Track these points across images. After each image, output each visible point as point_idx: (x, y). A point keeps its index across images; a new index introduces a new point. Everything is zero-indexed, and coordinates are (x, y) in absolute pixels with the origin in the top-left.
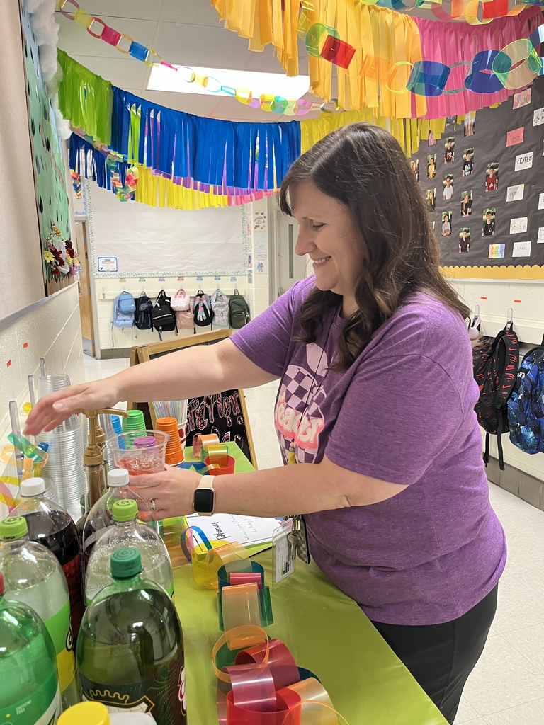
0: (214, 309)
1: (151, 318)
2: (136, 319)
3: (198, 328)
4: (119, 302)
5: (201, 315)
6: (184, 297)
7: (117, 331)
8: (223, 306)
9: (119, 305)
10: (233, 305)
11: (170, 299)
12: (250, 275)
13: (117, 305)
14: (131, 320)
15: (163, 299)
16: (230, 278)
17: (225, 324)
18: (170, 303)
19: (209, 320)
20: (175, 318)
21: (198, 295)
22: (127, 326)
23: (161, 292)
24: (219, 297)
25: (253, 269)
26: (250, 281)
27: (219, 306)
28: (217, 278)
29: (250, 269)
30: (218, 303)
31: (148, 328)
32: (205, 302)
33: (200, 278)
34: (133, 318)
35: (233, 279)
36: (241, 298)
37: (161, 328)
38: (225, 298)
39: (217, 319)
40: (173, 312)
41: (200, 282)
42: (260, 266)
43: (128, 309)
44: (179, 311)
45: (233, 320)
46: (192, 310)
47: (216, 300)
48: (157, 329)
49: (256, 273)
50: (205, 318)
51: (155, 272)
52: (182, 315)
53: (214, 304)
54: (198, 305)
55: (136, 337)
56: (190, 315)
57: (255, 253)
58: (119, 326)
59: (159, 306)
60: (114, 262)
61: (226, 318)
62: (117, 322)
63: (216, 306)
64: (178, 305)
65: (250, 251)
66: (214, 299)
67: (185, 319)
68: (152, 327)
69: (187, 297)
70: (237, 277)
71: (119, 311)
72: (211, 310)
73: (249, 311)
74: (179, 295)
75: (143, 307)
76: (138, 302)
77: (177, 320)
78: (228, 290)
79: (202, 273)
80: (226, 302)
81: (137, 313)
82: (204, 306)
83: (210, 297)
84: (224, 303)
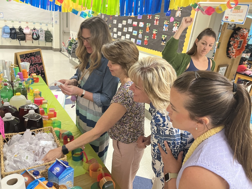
0: (40, 35)
1: (16, 36)
2: (10, 36)
3: (34, 41)
4: (4, 29)
5: (35, 36)
6: (28, 29)
7: (3, 39)
8: (43, 34)
9: (4, 30)
10: (46, 34)
11: (23, 29)
12: (52, 24)
13: (3, 30)
14: (8, 36)
15: (20, 29)
16: (45, 24)
17: (44, 40)
18: (23, 31)
19: (38, 38)
20: (25, 36)
21: (34, 29)
22: (7, 38)
23: (20, 27)
24: (41, 31)
25: (54, 22)
26: (53, 26)
27: (41, 34)
28: (41, 24)
29: (53, 22)
30: (41, 33)
31: (15, 39)
32: (36, 32)
33: (34, 23)
34: (9, 35)
35: (47, 25)
36: (49, 32)
37: (20, 39)
38: (44, 31)
39: (41, 38)
40: (24, 34)
41: (34, 25)
42: (56, 22)
43: (8, 32)
44: (27, 34)
45: (46, 39)
46: (31, 34)
47: (40, 32)
48: (19, 40)
49: (54, 24)
50: (36, 37)
51: (17, 19)
52: (28, 36)
53: (39, 33)
54: (33, 33)
55: (10, 42)
56: (31, 36)
57: (54, 17)
58: (4, 38)
59: (19, 31)
60: (2, 14)
61: (44, 38)
62: (3, 36)
63: (40, 34)
64: (26, 32)
65: (53, 16)
66: (39, 31)
67: (29, 37)
68: (16, 39)
69: (29, 30)
70: (48, 24)
71: (4, 32)
72: (38, 35)
73: (52, 37)
74: (26, 29)
75: (13, 31)
76: (11, 29)
77: (26, 37)
78: (45, 28)
79: (35, 21)
80: (44, 33)
81: (11, 34)
82: (36, 33)
83: (38, 30)
84: (43, 33)
